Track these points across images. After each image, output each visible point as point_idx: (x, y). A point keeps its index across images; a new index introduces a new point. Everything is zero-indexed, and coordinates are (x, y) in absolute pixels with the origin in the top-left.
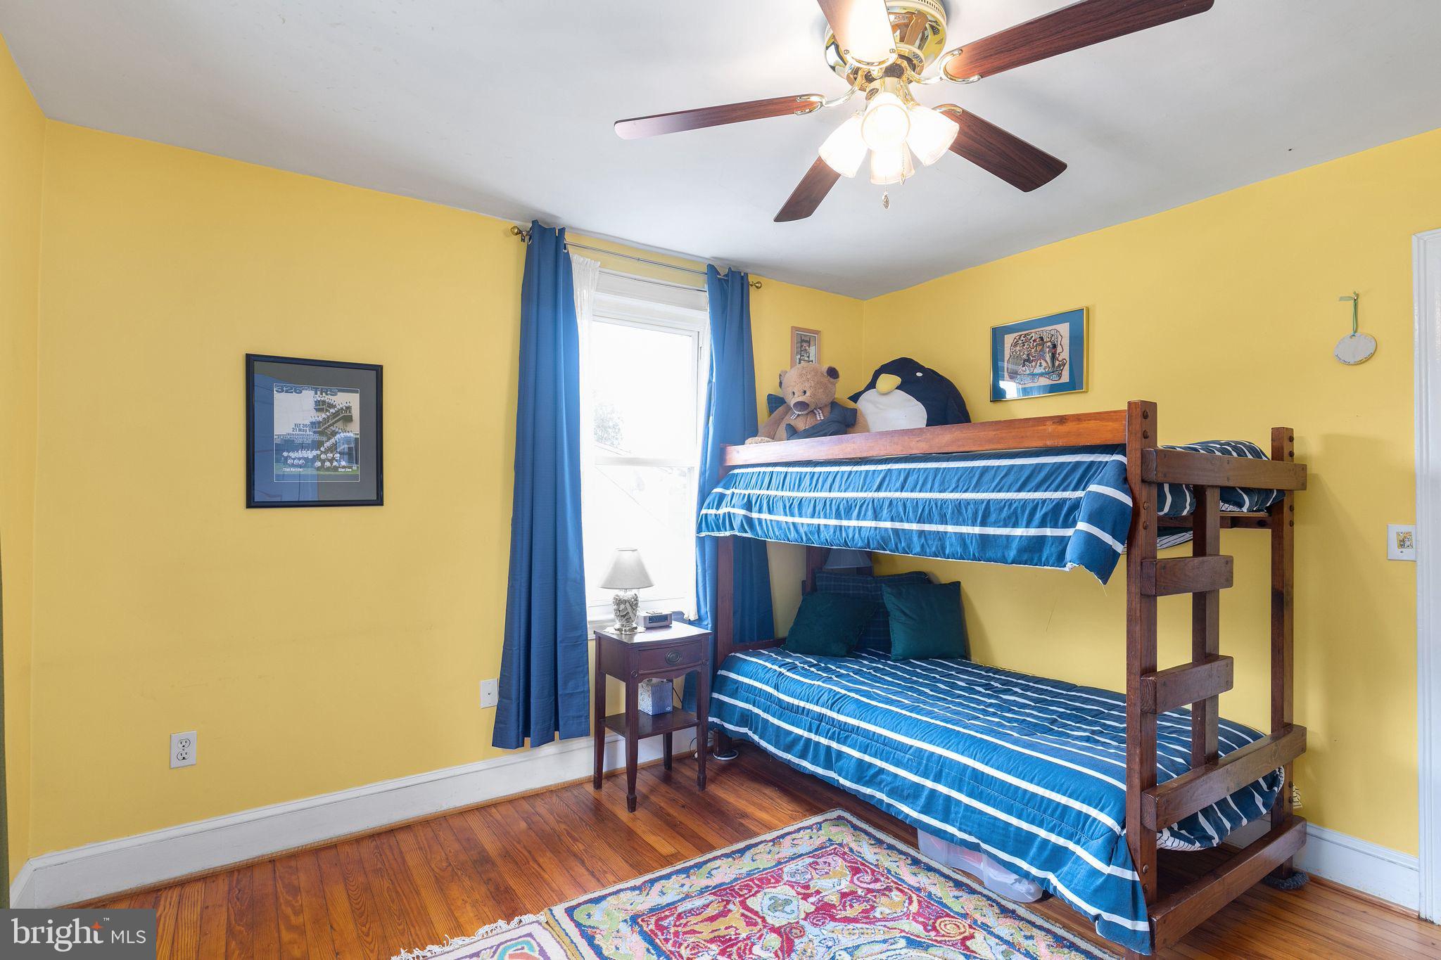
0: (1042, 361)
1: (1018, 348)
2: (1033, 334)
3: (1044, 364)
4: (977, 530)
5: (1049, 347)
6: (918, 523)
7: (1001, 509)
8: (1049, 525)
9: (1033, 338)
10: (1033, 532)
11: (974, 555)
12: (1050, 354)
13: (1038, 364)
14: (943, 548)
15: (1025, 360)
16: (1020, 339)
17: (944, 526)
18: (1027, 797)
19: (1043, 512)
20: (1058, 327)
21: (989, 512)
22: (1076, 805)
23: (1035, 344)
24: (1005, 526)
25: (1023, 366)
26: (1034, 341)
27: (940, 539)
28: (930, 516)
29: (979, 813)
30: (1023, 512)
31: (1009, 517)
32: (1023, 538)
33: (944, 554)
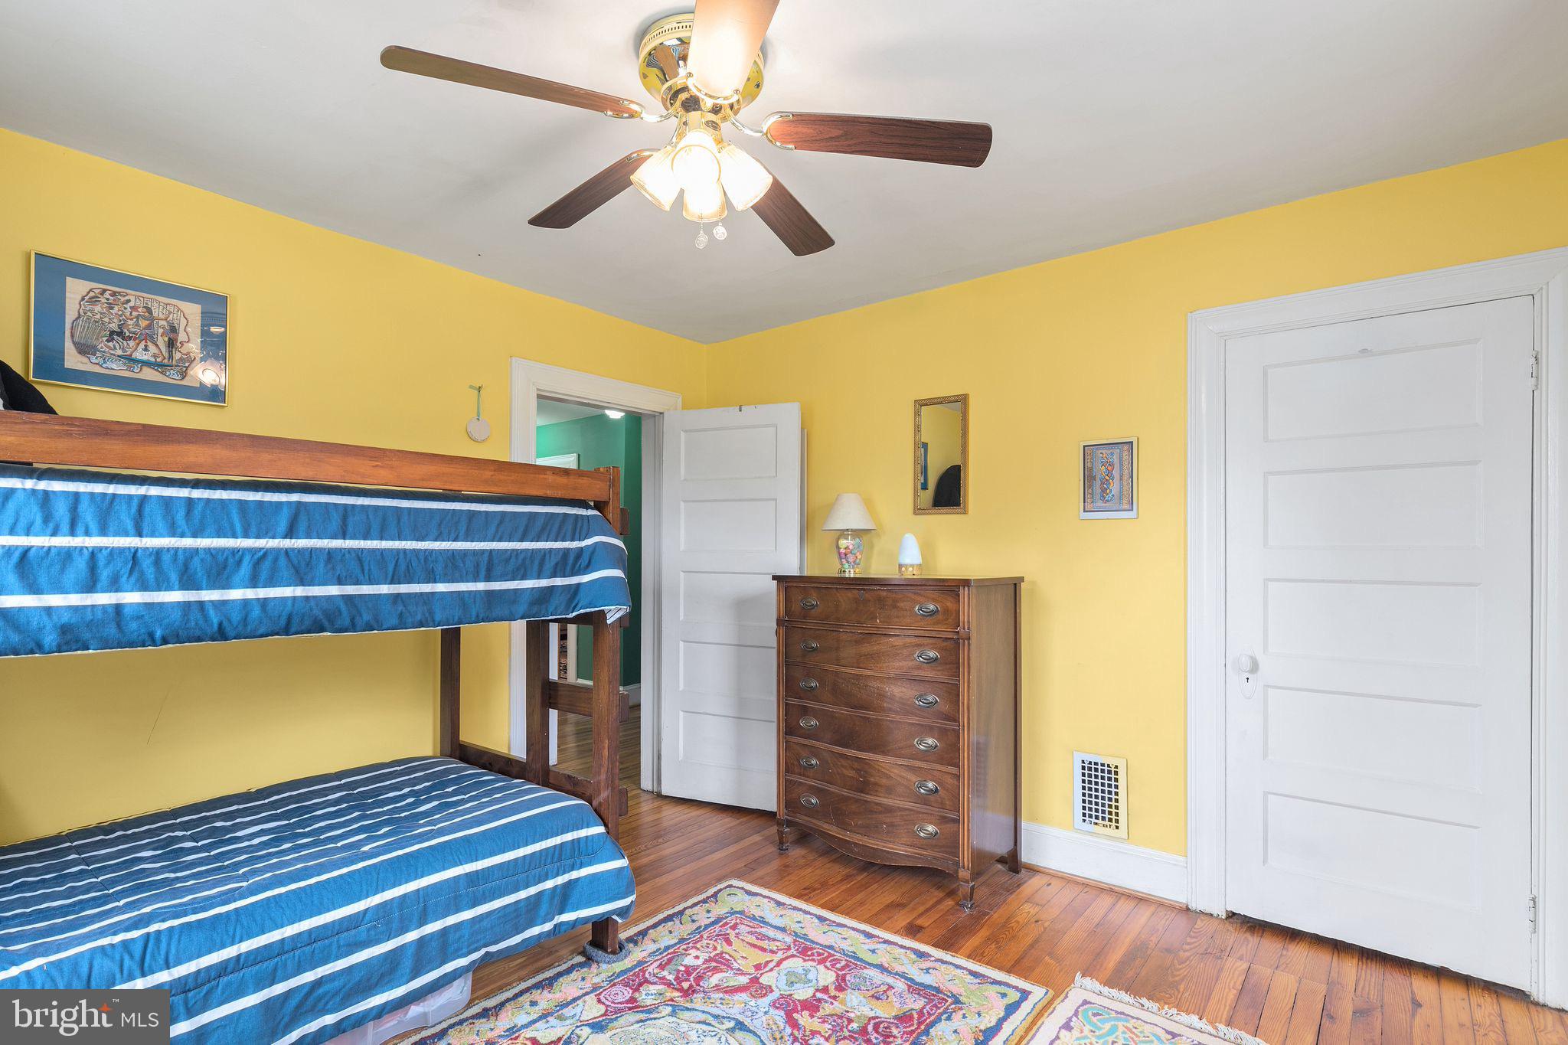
0: (149, 343)
1: (98, 308)
2: (132, 298)
3: (152, 349)
4: (481, 586)
5: (163, 327)
6: (391, 583)
7: (507, 561)
8: (558, 575)
9: (132, 304)
10: (544, 583)
11: (477, 616)
12: (166, 339)
13: (142, 346)
14: (431, 613)
15: (112, 333)
16: (102, 294)
17: (430, 585)
18: (527, 862)
19: (553, 563)
20: (184, 305)
21: (493, 565)
22: (569, 837)
23: (134, 314)
24: (513, 579)
25: (108, 341)
26: (133, 308)
27: (425, 603)
28: (409, 572)
29: (487, 917)
30: (532, 562)
31: (518, 569)
32: (535, 590)
33: (434, 621)
